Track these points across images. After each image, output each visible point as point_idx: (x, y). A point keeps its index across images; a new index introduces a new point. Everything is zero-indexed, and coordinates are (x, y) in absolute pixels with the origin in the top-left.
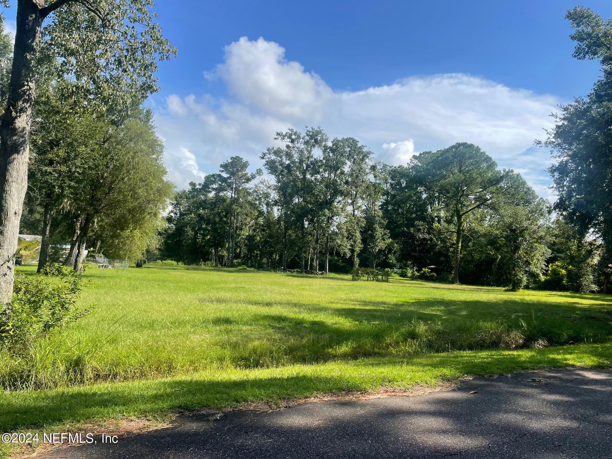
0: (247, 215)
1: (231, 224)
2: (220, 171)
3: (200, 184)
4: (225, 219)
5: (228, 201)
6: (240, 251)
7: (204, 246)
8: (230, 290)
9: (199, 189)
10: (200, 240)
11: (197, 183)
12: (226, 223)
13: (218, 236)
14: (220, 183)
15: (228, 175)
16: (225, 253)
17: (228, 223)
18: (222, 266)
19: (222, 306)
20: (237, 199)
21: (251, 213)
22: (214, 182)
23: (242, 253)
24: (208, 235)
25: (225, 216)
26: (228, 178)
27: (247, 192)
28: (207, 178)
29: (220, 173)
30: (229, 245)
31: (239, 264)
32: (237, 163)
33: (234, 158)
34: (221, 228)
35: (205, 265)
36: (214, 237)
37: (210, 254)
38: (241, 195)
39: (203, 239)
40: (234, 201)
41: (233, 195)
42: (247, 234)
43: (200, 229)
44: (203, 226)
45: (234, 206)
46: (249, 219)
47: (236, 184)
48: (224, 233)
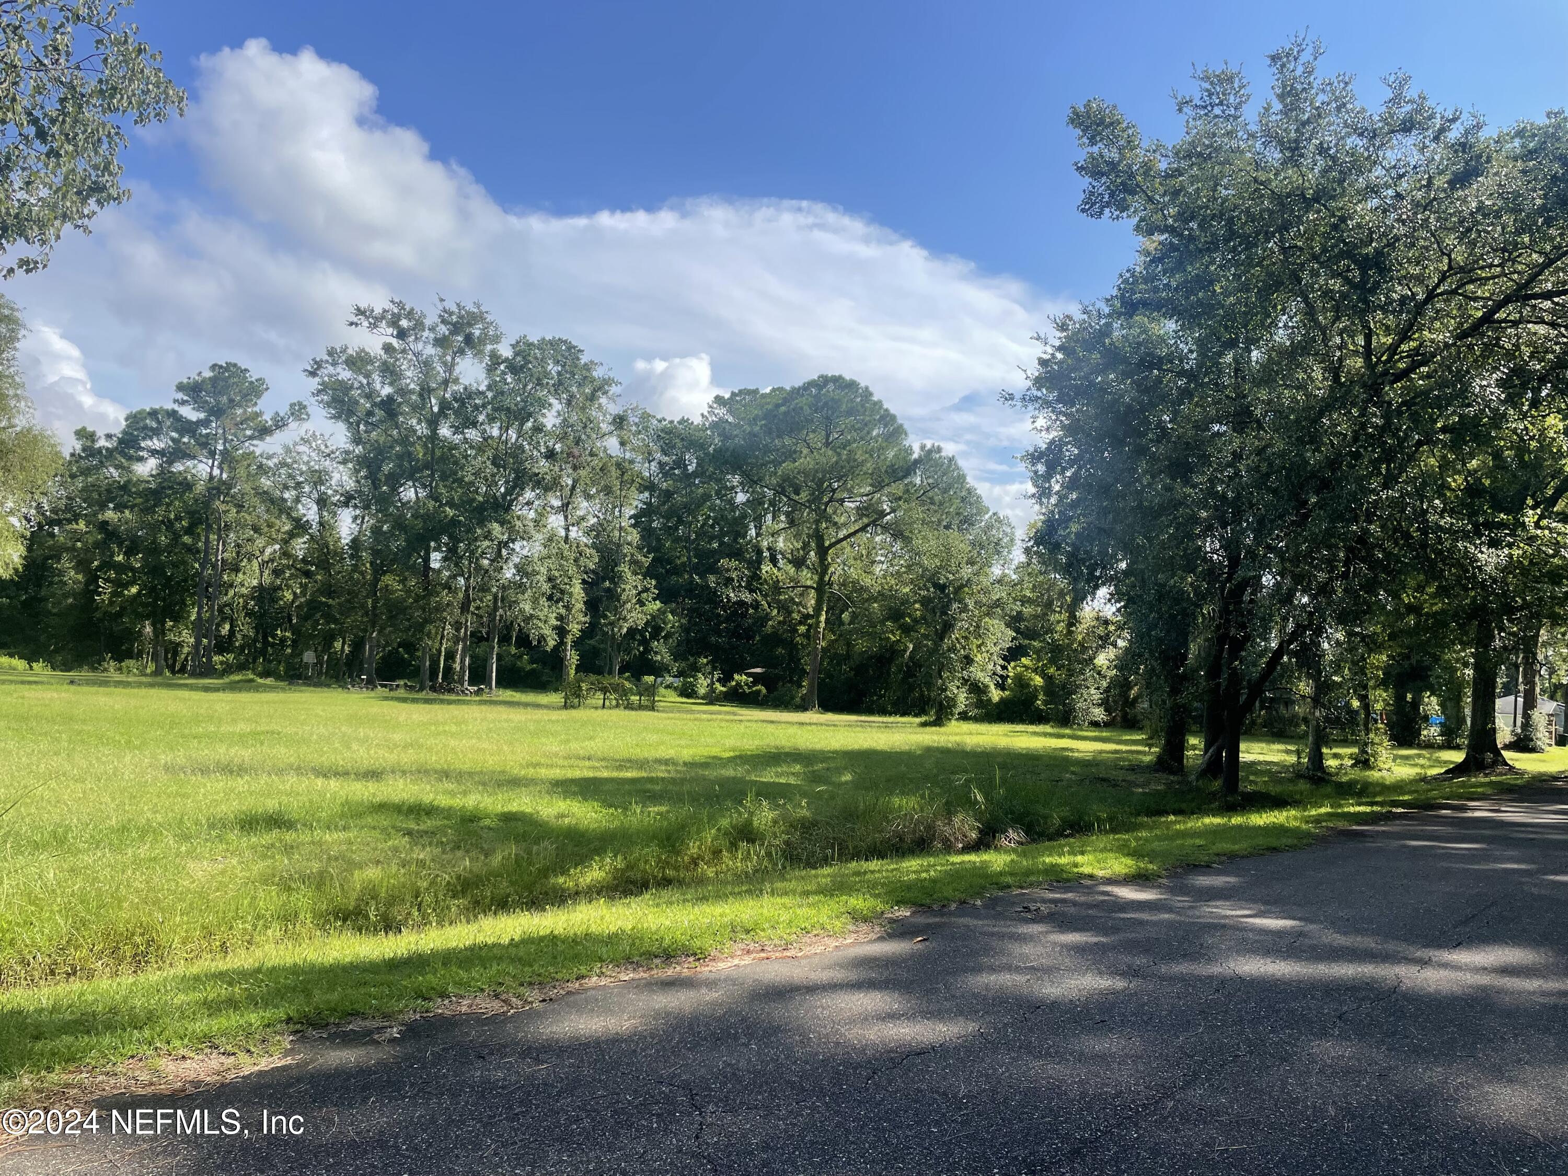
0: (256, 529)
1: (206, 552)
2: (175, 401)
3: (109, 436)
4: (187, 539)
5: (200, 488)
6: (232, 632)
7: (120, 615)
8: (242, 739)
9: (107, 449)
10: (106, 597)
11: (100, 433)
12: (190, 549)
13: (165, 587)
14: (175, 435)
15: (202, 416)
16: (187, 638)
17: (198, 552)
18: (173, 672)
19: (240, 783)
20: (229, 485)
21: (270, 526)
22: (156, 432)
23: (239, 637)
24: (132, 583)
25: (189, 531)
26: (199, 423)
27: (260, 466)
28: (134, 419)
29: (176, 407)
30: (198, 613)
31: (228, 669)
32: (232, 380)
33: (221, 367)
34: (175, 565)
35: (120, 669)
36: (153, 589)
37: (136, 639)
38: (241, 472)
39: (114, 594)
40: (218, 489)
41: (216, 472)
42: (255, 583)
43: (108, 564)
44: (120, 558)
45: (217, 503)
46: (260, 542)
47: (226, 440)
48: (185, 581)
